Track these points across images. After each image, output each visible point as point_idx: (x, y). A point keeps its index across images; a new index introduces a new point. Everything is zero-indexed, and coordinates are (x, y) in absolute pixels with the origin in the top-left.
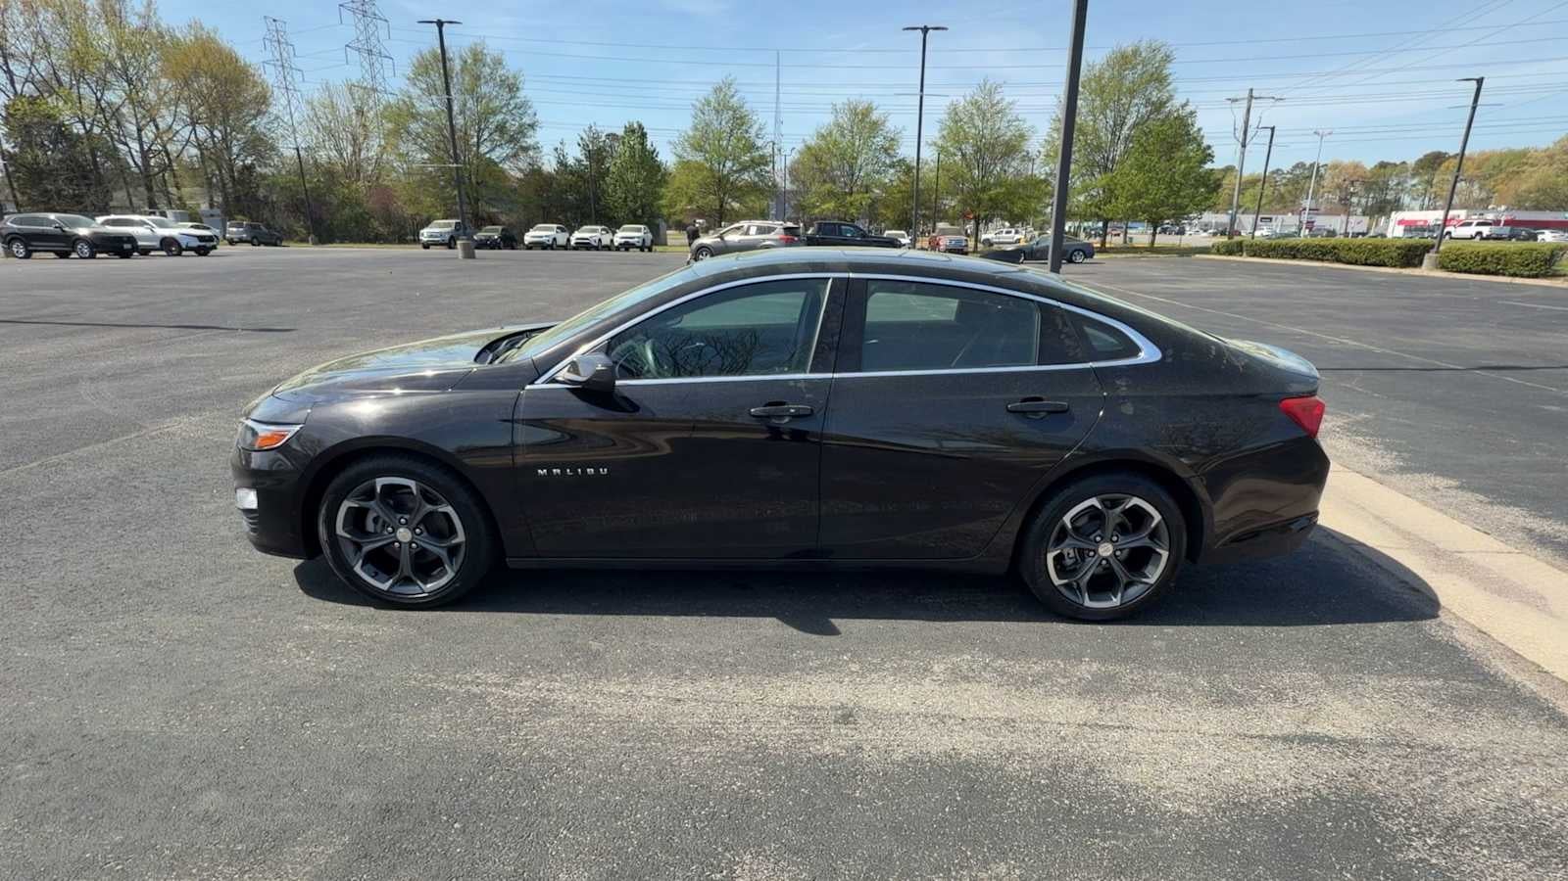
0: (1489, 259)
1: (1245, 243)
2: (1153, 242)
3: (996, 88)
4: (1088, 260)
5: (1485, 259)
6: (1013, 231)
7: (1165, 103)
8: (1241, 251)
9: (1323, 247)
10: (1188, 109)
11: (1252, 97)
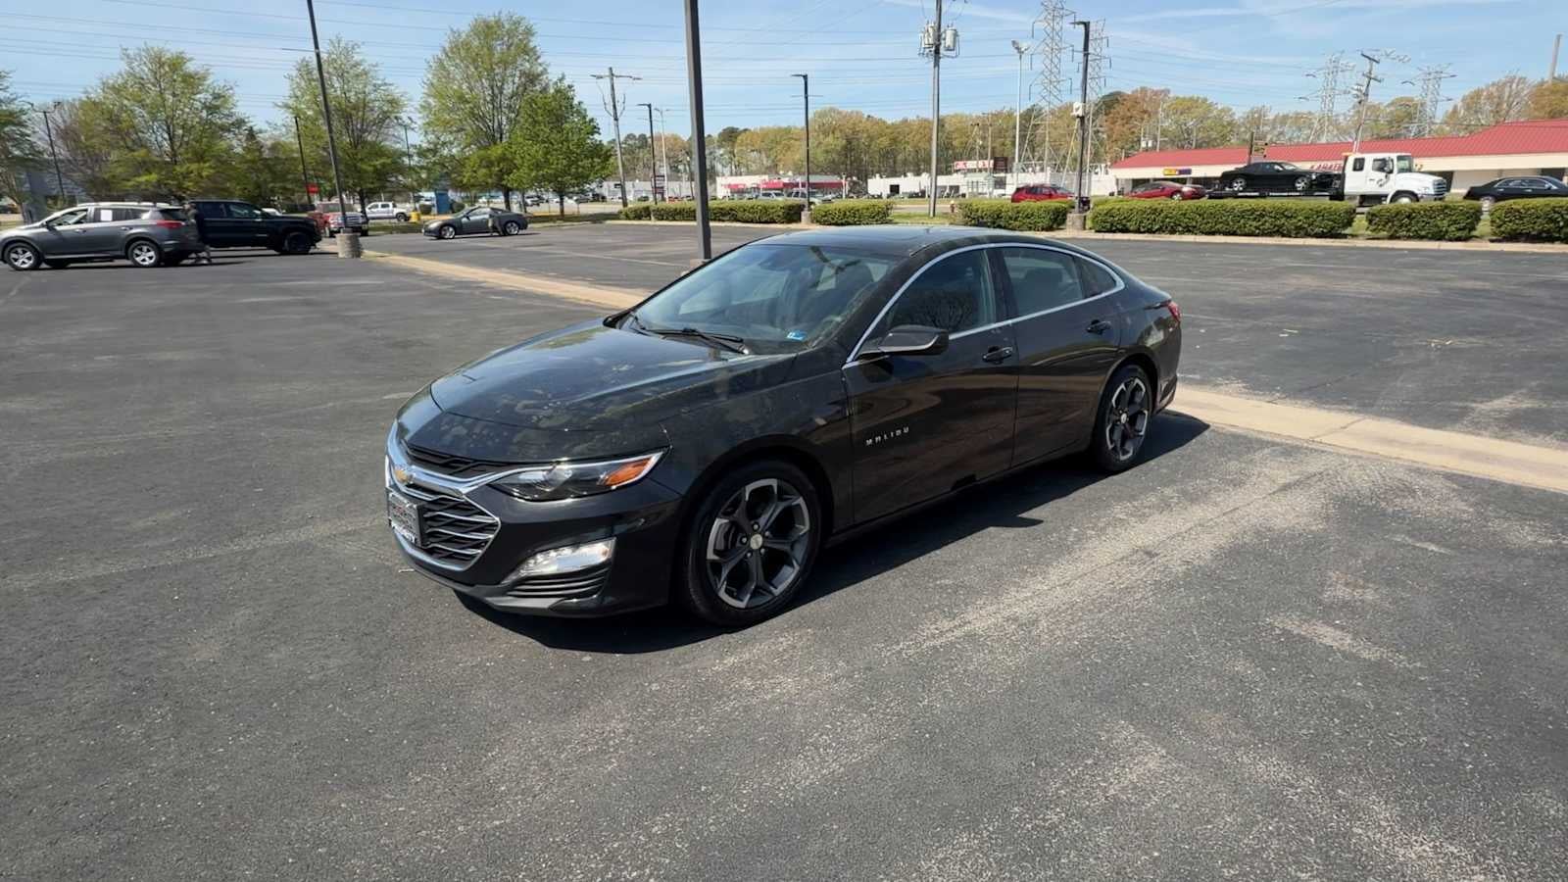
0: (848, 213)
1: (651, 209)
2: (562, 211)
3: (353, 48)
4: (524, 232)
5: (845, 214)
6: (391, 204)
7: (539, 75)
8: (649, 215)
9: (722, 209)
10: (566, 83)
11: (612, 75)
